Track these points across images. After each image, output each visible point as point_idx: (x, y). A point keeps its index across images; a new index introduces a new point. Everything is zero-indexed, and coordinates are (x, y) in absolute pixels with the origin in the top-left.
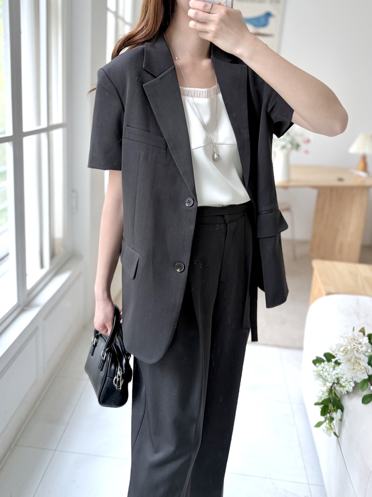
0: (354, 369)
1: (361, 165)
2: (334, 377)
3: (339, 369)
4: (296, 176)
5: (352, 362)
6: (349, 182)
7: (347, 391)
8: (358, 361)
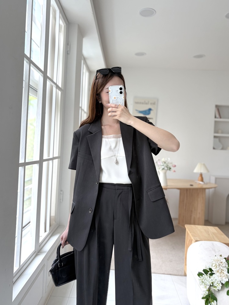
0: (221, 276)
1: (200, 178)
2: (211, 282)
3: (212, 277)
4: (170, 184)
5: (220, 272)
6: (195, 186)
7: (218, 290)
8: (222, 271)
